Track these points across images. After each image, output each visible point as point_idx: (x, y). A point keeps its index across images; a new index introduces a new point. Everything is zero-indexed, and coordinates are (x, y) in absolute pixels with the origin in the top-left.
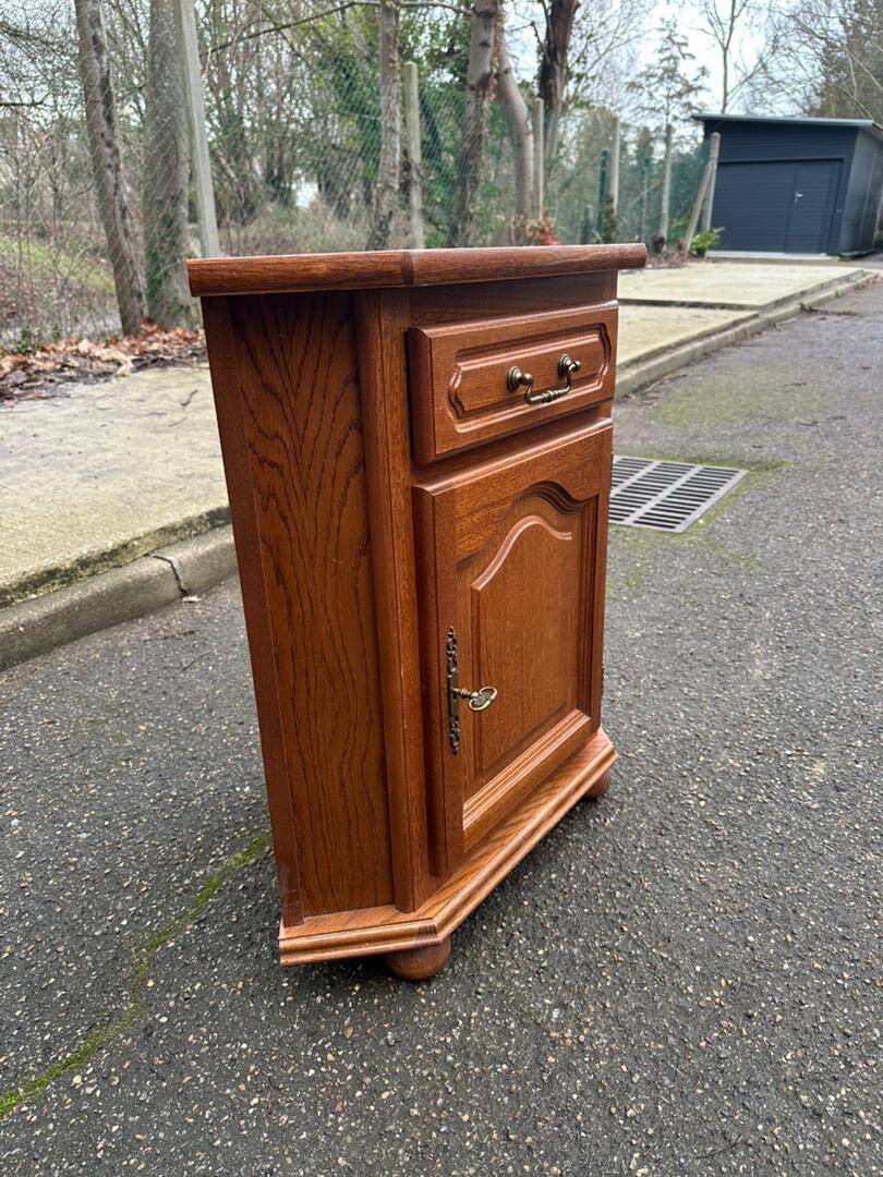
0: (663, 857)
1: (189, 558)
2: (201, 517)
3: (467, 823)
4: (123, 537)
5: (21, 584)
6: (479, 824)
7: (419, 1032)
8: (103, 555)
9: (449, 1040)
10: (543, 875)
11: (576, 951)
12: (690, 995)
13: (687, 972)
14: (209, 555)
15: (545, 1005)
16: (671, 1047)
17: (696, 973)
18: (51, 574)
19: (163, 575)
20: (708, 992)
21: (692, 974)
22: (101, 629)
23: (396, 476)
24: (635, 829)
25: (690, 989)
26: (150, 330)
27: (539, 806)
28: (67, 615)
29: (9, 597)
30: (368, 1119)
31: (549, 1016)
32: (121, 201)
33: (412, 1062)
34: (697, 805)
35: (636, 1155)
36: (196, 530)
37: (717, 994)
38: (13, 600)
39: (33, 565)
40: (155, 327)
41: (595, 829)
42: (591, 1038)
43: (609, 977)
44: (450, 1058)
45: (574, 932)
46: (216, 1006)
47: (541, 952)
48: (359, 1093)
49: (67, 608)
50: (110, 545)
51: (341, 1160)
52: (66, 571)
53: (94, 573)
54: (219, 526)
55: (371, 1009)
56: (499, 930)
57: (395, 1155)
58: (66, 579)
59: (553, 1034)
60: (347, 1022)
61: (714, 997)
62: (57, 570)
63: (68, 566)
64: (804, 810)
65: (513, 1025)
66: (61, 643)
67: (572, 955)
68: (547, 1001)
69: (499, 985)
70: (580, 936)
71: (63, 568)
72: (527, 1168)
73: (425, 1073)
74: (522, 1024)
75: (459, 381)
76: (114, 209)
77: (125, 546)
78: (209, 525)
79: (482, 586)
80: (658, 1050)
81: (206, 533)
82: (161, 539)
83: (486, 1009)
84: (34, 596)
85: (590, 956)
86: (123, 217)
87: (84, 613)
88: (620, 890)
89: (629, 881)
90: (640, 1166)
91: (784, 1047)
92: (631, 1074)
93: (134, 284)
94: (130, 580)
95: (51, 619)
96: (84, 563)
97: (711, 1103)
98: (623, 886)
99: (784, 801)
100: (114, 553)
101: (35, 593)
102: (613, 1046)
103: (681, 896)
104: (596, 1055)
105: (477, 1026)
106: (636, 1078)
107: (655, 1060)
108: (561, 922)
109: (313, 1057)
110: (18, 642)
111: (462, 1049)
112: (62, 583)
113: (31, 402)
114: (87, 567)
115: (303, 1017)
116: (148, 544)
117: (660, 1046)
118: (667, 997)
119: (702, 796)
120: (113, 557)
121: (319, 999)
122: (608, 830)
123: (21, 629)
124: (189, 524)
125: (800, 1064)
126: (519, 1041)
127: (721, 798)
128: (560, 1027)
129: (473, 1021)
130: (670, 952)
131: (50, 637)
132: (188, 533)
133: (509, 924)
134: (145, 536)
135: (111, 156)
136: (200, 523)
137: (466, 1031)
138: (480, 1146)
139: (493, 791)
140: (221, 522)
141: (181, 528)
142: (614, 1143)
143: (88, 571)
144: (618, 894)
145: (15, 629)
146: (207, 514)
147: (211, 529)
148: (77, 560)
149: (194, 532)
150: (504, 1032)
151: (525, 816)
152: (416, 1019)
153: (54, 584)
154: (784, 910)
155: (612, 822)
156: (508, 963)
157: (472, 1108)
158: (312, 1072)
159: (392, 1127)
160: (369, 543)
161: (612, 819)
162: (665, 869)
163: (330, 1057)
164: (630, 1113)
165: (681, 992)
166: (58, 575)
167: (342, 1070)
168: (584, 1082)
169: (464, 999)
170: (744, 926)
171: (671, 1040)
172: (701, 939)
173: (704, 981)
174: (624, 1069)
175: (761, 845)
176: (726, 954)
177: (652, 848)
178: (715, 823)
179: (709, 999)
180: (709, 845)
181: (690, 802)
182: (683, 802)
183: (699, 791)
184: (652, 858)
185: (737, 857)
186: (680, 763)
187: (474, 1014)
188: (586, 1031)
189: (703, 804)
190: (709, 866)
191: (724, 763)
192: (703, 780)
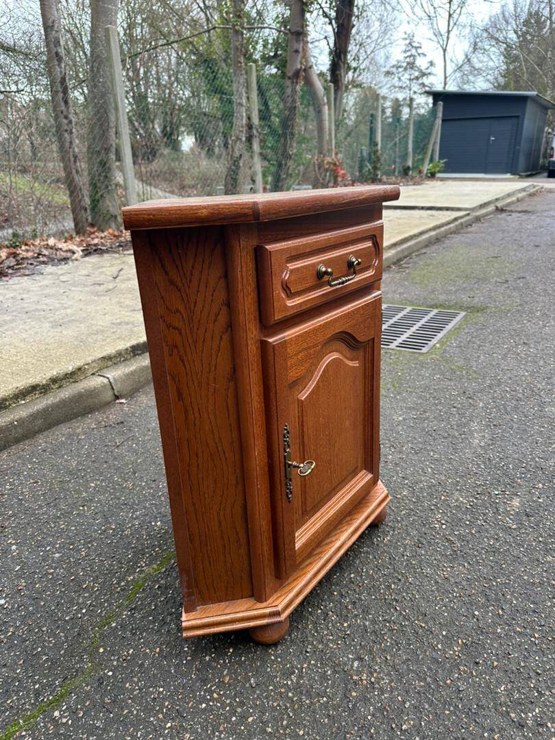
0: (420, 562)
1: (120, 376)
2: (127, 349)
3: (298, 545)
4: (79, 364)
5: (15, 395)
6: (306, 545)
7: (271, 678)
8: (66, 375)
9: (289, 683)
10: (346, 575)
11: (367, 623)
12: (440, 650)
13: (437, 635)
14: (132, 373)
15: (349, 658)
16: (429, 684)
17: (443, 636)
18: (34, 388)
19: (104, 386)
20: (451, 648)
21: (441, 637)
22: (65, 422)
23: (251, 334)
24: (403, 544)
25: (439, 646)
26: (92, 230)
27: (342, 532)
28: (44, 413)
29: (7, 403)
30: (240, 735)
31: (352, 666)
32: (74, 152)
33: (267, 698)
34: (440, 528)
36: (124, 357)
37: (456, 649)
38: (10, 405)
39: (22, 383)
40: (96, 229)
41: (377, 545)
42: (379, 679)
43: (389, 640)
44: (290, 694)
45: (366, 611)
46: (143, 664)
47: (345, 625)
48: (234, 719)
49: (44, 409)
50: (71, 368)
52: (43, 385)
53: (60, 387)
54: (138, 355)
55: (240, 664)
56: (319, 611)
58: (43, 391)
59: (355, 677)
60: (225, 673)
61: (454, 651)
62: (38, 385)
63: (44, 382)
64: (507, 530)
65: (329, 672)
66: (40, 431)
67: (365, 626)
68: (350, 656)
69: (320, 646)
70: (370, 614)
71: (41, 384)
73: (275, 704)
74: (335, 672)
75: (288, 275)
76: (69, 157)
77: (80, 369)
78: (132, 354)
79: (304, 397)
80: (421, 686)
81: (130, 359)
82: (102, 364)
83: (312, 662)
84: (23, 402)
85: (377, 627)
86: (75, 162)
87: (55, 412)
88: (394, 583)
89: (399, 577)
91: (499, 683)
92: (404, 702)
93: (82, 202)
94: (83, 391)
95: (34, 417)
96: (54, 380)
97: (454, 720)
98: (396, 581)
99: (495, 524)
100: (73, 374)
101: (24, 400)
102: (392, 684)
103: (433, 586)
104: (382, 691)
105: (307, 673)
106: (407, 705)
107: (419, 693)
108: (358, 605)
109: (205, 696)
110: (14, 431)
111: (297, 688)
112: (41, 393)
113: (19, 278)
114: (57, 383)
115: (198, 670)
116: (94, 368)
117: (422, 684)
118: (426, 651)
119: (443, 522)
120: (73, 376)
121: (207, 658)
122: (386, 545)
123: (16, 423)
124: (119, 354)
125: (509, 693)
126: (334, 683)
127: (455, 523)
128: (359, 673)
129: (304, 670)
130: (426, 623)
131: (33, 428)
132: (118, 359)
133: (325, 607)
134: (92, 362)
135: (67, 125)
136: (126, 353)
137: (300, 677)
139: (314, 524)
140: (139, 352)
141: (114, 357)
143: (57, 385)
144: (393, 586)
145: (12, 423)
146: (130, 347)
147: (133, 357)
148: (50, 379)
149: (122, 359)
150: (324, 677)
151: (334, 539)
152: (269, 670)
153: (35, 394)
154: (497, 594)
155: (388, 540)
156: (326, 632)
157: (305, 726)
158: (204, 705)
160: (235, 375)
161: (388, 538)
162: (422, 569)
163: (215, 695)
164: (404, 727)
165: (434, 649)
166: (38, 388)
167: (223, 704)
168: (375, 708)
169: (298, 656)
170: (472, 605)
171: (429, 679)
172: (446, 614)
173: (448, 641)
174: (400, 699)
175: (482, 552)
176: (462, 623)
177: (413, 556)
178: (452, 539)
179: (451, 653)
180: (449, 553)
181: (436, 526)
182: (432, 526)
183: (442, 519)
184: (414, 562)
185: (466, 561)
186: (430, 501)
187: (305, 666)
188: (375, 675)
189: (444, 527)
190: (449, 567)
191: (457, 500)
192: (444, 512)
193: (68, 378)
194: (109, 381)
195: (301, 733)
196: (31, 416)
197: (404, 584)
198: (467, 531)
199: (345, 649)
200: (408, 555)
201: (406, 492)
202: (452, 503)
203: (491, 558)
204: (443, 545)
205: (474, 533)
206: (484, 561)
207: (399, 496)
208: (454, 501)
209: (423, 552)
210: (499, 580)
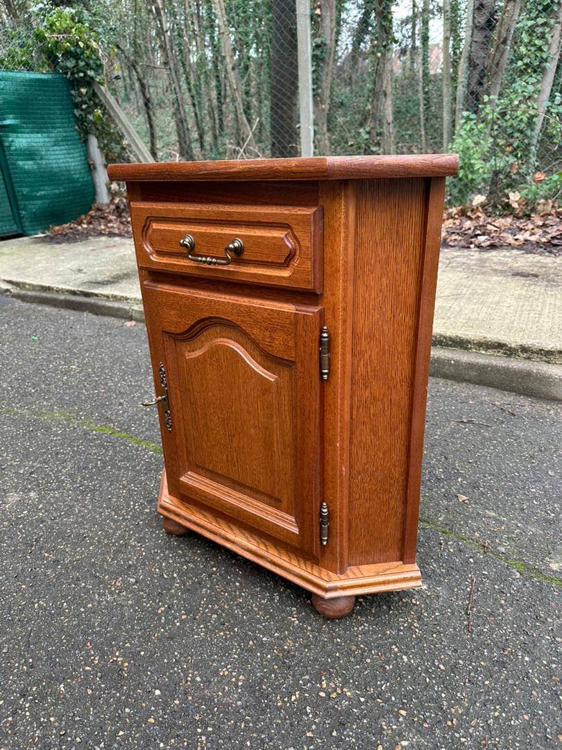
5: (479, 342)
7: (140, 532)
8: (541, 350)
9: (131, 541)
11: (173, 591)
12: (124, 644)
13: (141, 646)
16: (94, 628)
17: (140, 652)
18: (499, 346)
20: (122, 655)
21: (138, 649)
22: (498, 388)
24: (286, 637)
25: (128, 645)
28: (483, 369)
29: (470, 346)
30: (104, 520)
31: (131, 577)
33: (125, 530)
35: (45, 605)
37: (119, 659)
38: (471, 348)
39: (492, 336)
42: (111, 593)
43: (149, 605)
44: (121, 542)
45: (186, 591)
47: (175, 575)
48: (116, 517)
49: (484, 365)
51: (90, 515)
52: (510, 348)
53: (529, 358)
57: (85, 529)
58: (508, 352)
59: (120, 579)
61: (118, 657)
62: (505, 345)
63: (513, 346)
65: (130, 562)
66: (469, 381)
67: (170, 589)
68: (141, 577)
69: (158, 558)
70: (183, 594)
71: (509, 346)
72: (59, 567)
74: (130, 566)
80: (94, 622)
84: (483, 352)
85: (167, 598)
87: (492, 373)
89: (227, 624)
90: (39, 604)
91: (69, 688)
92: (85, 608)
94: (535, 371)
95: (471, 366)
96: (524, 349)
98: (222, 620)
101: (486, 351)
102: (104, 603)
105: (135, 550)
106: (82, 610)
107: (90, 621)
108: (196, 586)
110: (447, 367)
111: (126, 545)
112: (505, 354)
114: (526, 352)
117: (96, 624)
118: (127, 632)
119: (334, 696)
120: (549, 355)
123: (452, 362)
125: (55, 693)
128: (124, 581)
129: (139, 549)
131: (465, 375)
137: (134, 547)
138: (76, 552)
142: (55, 597)
143: (525, 355)
144: (215, 616)
145: (449, 360)
153: (499, 352)
154: (181, 728)
157: (94, 550)
158: (132, 503)
159: (96, 527)
161: (297, 622)
163: (137, 507)
164: (65, 605)
165: (126, 641)
166: (504, 348)
167: (130, 511)
168: (90, 589)
170: (171, 692)
171: (98, 629)
172: (166, 661)
173: (132, 656)
174: (90, 605)
175: (263, 732)
176: (149, 673)
177: (262, 645)
178: (293, 698)
179: (117, 654)
180: (264, 687)
181: (325, 686)
182: (323, 678)
183: (343, 695)
184: (251, 643)
185: (247, 706)
186: (390, 689)
187: (143, 549)
188: (117, 591)
189: (323, 694)
190: (238, 680)
191: (400, 734)
192: (362, 704)
193: (542, 354)
195: (91, 548)
196: (469, 364)
197: (216, 628)
198: (314, 727)
199: (151, 574)
200: (264, 639)
201: (409, 660)
202: (388, 725)
203: (248, 744)
204: (283, 684)
205: (309, 734)
206: (243, 731)
207: (396, 650)
208: (394, 727)
209: (269, 656)
210: (204, 738)
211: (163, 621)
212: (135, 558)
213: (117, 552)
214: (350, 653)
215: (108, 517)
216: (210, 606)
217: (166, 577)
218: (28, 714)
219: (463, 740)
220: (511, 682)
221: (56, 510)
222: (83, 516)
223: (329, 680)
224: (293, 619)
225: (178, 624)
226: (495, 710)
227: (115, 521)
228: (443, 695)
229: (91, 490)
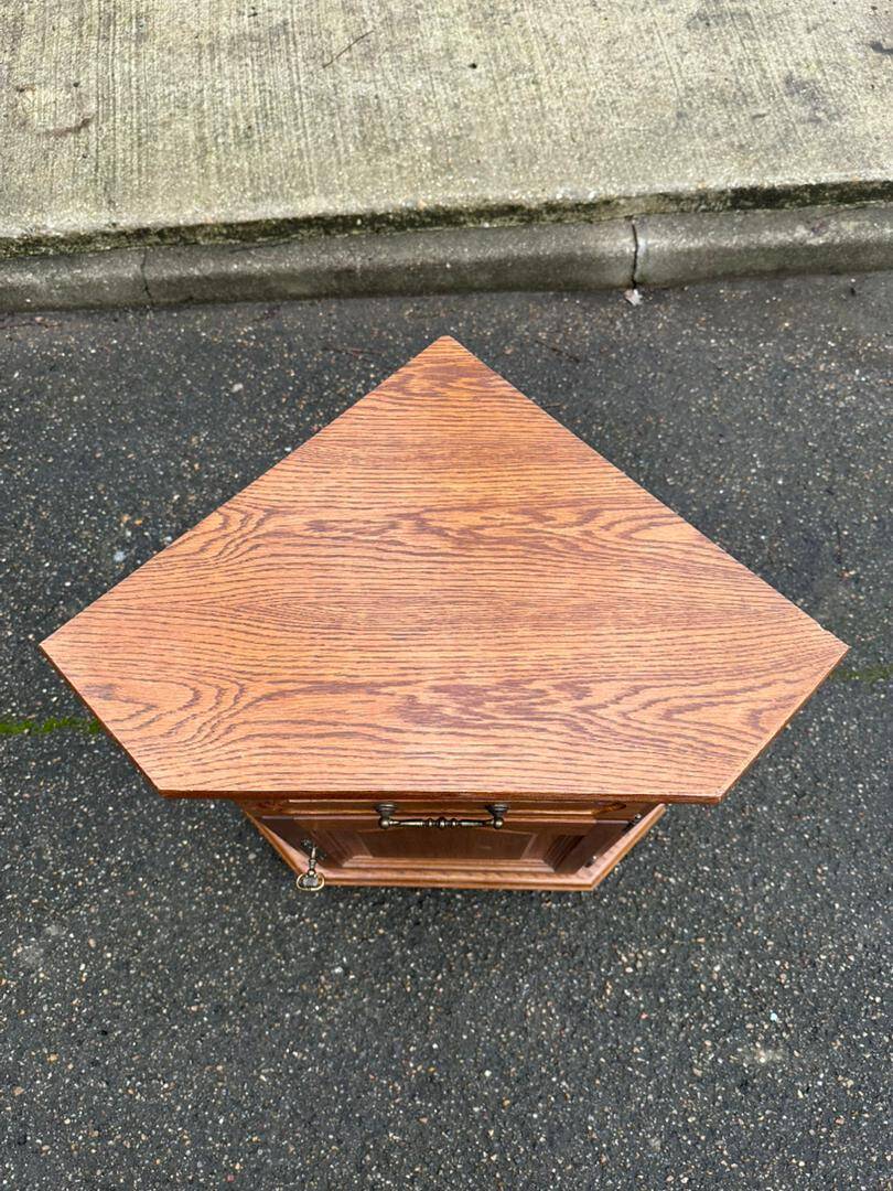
0: (535, 968)
1: (661, 250)
2: (723, 192)
4: (612, 190)
5: (478, 210)
8: (577, 205)
9: (281, 918)
11: (397, 953)
12: (408, 1050)
13: (427, 1040)
14: (689, 253)
15: (341, 959)
16: (357, 1056)
17: (430, 1047)
18: (512, 210)
19: (620, 259)
20: (417, 1062)
21: (427, 1044)
22: (526, 290)
24: (556, 930)
25: (413, 1048)
28: (499, 267)
30: (211, 908)
31: (333, 968)
33: (255, 907)
34: (625, 966)
35: (272, 1070)
36: (708, 204)
37: (419, 1069)
38: (465, 222)
41: (532, 899)
42: (334, 1003)
43: (389, 989)
44: (270, 927)
45: (413, 944)
47: (381, 931)
48: (220, 893)
49: (500, 261)
50: (591, 196)
51: (181, 913)
52: (530, 210)
53: (559, 220)
54: (742, 208)
57: (200, 938)
58: (526, 217)
59: (323, 978)
60: (258, 850)
61: (415, 1068)
62: (521, 207)
63: (534, 206)
64: (683, 1062)
65: (313, 949)
66: (481, 290)
67: (393, 953)
68: (345, 959)
69: (338, 921)
70: (412, 949)
71: (527, 207)
72: (231, 1013)
73: (253, 920)
74: (316, 954)
77: (607, 202)
78: (729, 204)
80: (350, 1050)
81: (719, 211)
82: (654, 204)
83: (316, 926)
84: (487, 225)
85: (400, 966)
87: (515, 271)
88: (476, 954)
89: (489, 956)
90: (265, 1075)
91: (400, 1131)
92: (322, 1041)
94: (579, 253)
95: (480, 266)
96: (551, 208)
97: (331, 1099)
98: (481, 955)
99: (686, 1039)
100: (591, 206)
101: (490, 222)
102: (336, 1020)
103: (501, 1002)
104: (322, 1013)
105: (300, 928)
106: (322, 1045)
107: (342, 1051)
108: (417, 929)
109: (226, 851)
110: (441, 276)
111: (280, 927)
112: (522, 220)
114: (554, 213)
116: (637, 207)
117: (355, 1049)
118: (397, 1035)
119: (639, 965)
120: (589, 212)
122: (539, 910)
123: (448, 266)
124: (702, 196)
125: (392, 1146)
126: (305, 960)
127: (653, 983)
128: (331, 978)
129: (302, 923)
130: (437, 1019)
131: (473, 281)
132: (694, 206)
134: (638, 197)
136: (718, 199)
137: (293, 924)
138: (229, 979)
140: (749, 204)
141: (688, 199)
142: (273, 1053)
143: (554, 217)
144: (470, 955)
145: (442, 264)
146: (734, 191)
147: (728, 209)
148: (546, 203)
149: (703, 207)
150: (306, 946)
152: (283, 888)
153: (511, 219)
154: (536, 1088)
155: (550, 908)
156: (359, 916)
157: (248, 961)
158: (218, 857)
159: (211, 925)
161: (554, 906)
162: (522, 977)
163: (232, 860)
164: (295, 1054)
165: (406, 1045)
166: (519, 212)
167: (229, 871)
168: (301, 1015)
169: (315, 907)
170: (499, 1064)
171: (363, 1054)
172: (465, 1037)
173: (427, 1056)
174: (324, 1035)
175: (606, 1042)
176: (462, 1061)
177: (540, 955)
178: (608, 992)
179: (411, 1065)
180: (576, 998)
181: (624, 959)
182: (619, 953)
183: (645, 960)
184: (529, 960)
185: (575, 1028)
186: (679, 924)
187: (308, 920)
188: (337, 997)
189: (629, 970)
190: (549, 1009)
191: (710, 963)
192: (665, 956)
193: (578, 211)
194: (636, 252)
195: (240, 961)
196: (477, 263)
197: (483, 966)
198: (642, 1006)
199: (351, 948)
200: (538, 947)
201: (677, 880)
202: (696, 960)
203: (602, 1060)
204: (588, 984)
205: (644, 1016)
206: (590, 1051)
207: (660, 876)
208: (703, 959)
209: (557, 964)
210: (564, 1083)
211: (422, 998)
212: (311, 938)
213: (279, 945)
214: (624, 909)
215: (210, 900)
216: (455, 946)
217: (371, 941)
218: (388, 1182)
219: (755, 933)
220: (764, 845)
221: (122, 933)
222: (172, 919)
223: (625, 950)
224: (548, 905)
225: (441, 990)
226: (765, 884)
227: (226, 900)
228: (721, 898)
229: (133, 868)
